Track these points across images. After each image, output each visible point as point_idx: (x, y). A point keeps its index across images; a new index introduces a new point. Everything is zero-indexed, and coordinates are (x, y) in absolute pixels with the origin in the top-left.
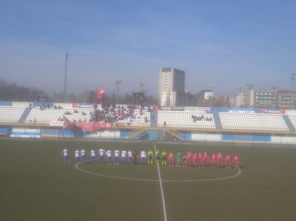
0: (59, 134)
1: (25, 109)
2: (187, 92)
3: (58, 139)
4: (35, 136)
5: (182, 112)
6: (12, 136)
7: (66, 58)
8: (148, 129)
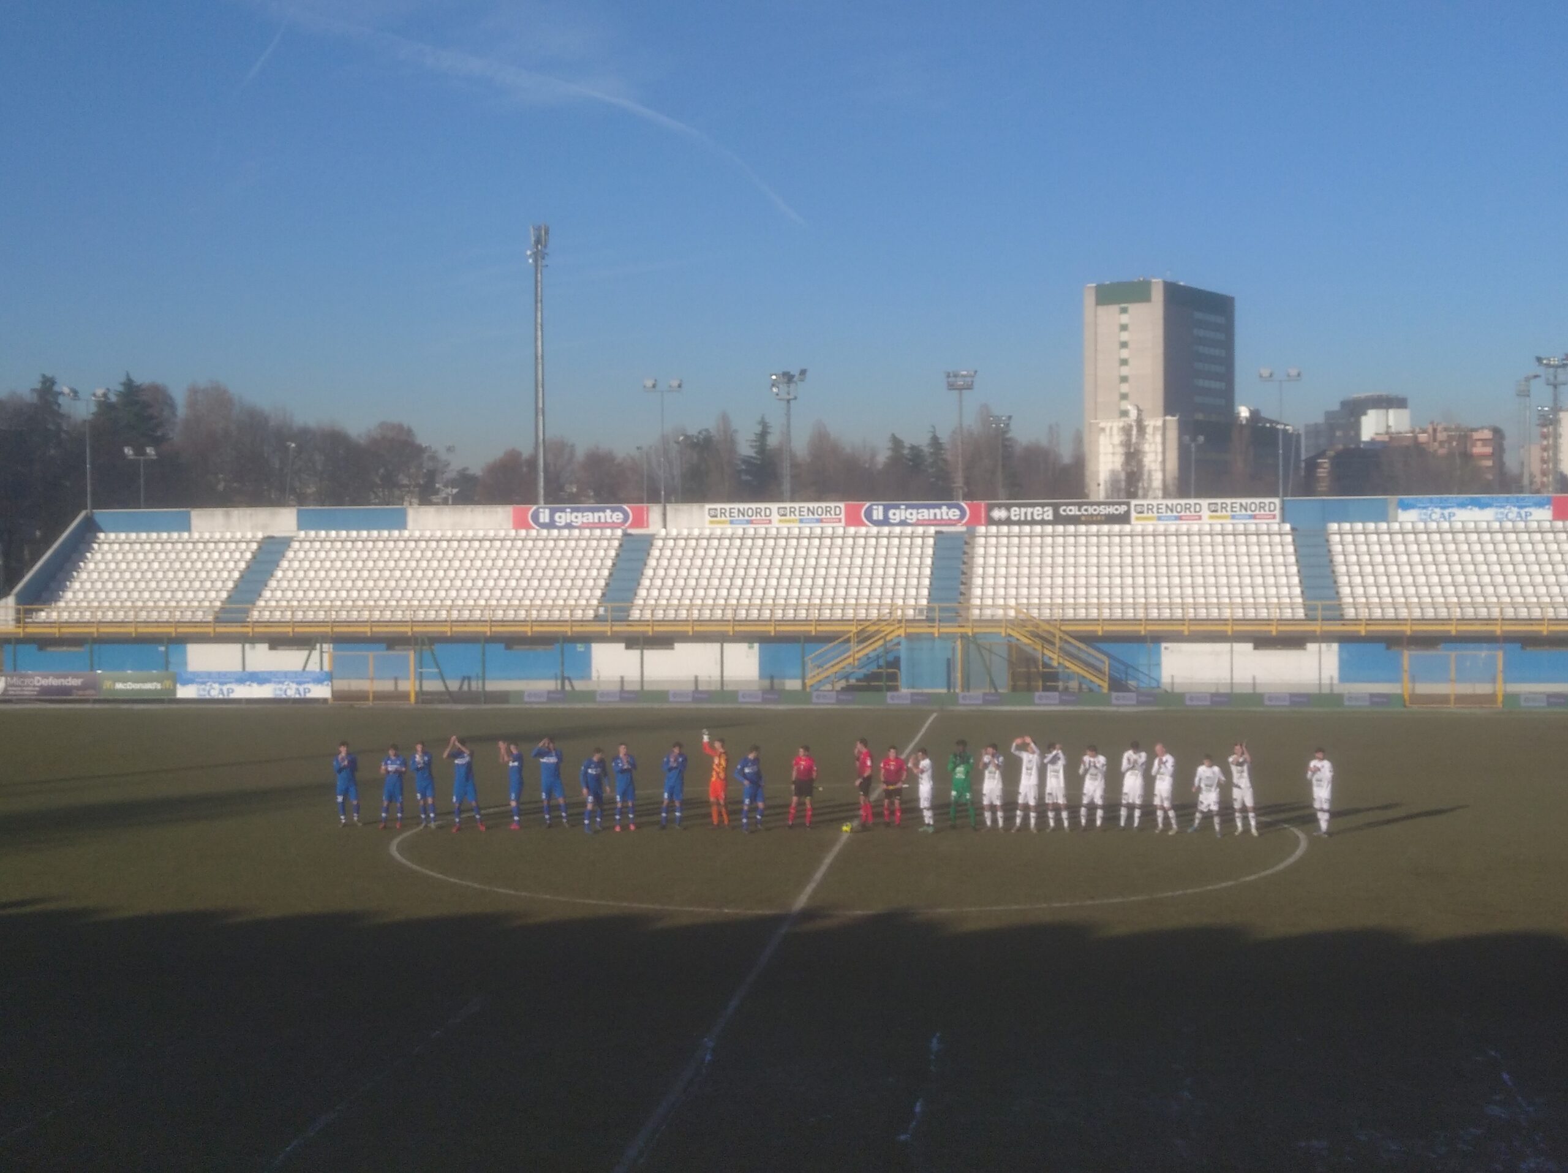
0: (421, 677)
1: (254, 546)
2: (1244, 412)
3: (417, 702)
4: (301, 688)
5: (1116, 528)
6: (185, 692)
7: (538, 256)
8: (909, 630)
